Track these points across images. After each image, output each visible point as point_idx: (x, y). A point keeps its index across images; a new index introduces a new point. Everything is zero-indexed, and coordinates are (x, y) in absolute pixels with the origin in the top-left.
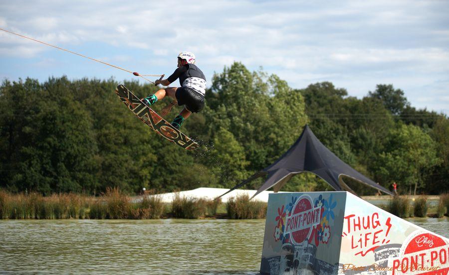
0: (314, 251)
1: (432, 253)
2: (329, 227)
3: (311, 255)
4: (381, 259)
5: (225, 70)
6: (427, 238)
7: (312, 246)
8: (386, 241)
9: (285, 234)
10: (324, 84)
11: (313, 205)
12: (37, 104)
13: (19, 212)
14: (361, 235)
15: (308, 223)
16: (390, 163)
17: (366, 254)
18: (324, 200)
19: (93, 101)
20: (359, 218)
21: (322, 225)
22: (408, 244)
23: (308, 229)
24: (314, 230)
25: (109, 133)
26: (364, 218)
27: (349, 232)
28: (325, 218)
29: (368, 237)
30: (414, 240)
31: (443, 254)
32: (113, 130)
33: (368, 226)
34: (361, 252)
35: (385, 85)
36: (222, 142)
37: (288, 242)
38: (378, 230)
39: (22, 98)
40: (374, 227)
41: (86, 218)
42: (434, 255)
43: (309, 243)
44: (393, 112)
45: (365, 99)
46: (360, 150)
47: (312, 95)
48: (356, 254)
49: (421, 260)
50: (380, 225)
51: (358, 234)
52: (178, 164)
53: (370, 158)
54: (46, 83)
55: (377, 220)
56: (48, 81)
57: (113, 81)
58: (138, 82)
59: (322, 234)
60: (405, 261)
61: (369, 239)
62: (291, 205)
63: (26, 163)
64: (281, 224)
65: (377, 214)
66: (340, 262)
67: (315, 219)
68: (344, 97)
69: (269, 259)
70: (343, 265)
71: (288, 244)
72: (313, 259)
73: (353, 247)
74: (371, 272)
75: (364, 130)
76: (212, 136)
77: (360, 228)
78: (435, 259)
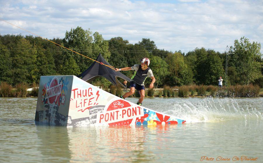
0: (57, 108)
1: (123, 111)
2: (65, 95)
3: (56, 110)
4: (93, 114)
5: (71, 30)
6: (120, 102)
7: (57, 106)
8: (96, 103)
9: (46, 99)
10: (118, 38)
11: (58, 82)
14: (81, 100)
15: (56, 93)
17: (84, 110)
18: (63, 80)
19: (12, 45)
20: (80, 90)
21: (62, 94)
22: (109, 106)
23: (56, 96)
24: (58, 97)
25: (18, 59)
26: (83, 91)
27: (75, 98)
28: (63, 90)
29: (86, 101)
30: (112, 103)
31: (129, 111)
33: (86, 95)
34: (82, 110)
35: (146, 39)
38: (92, 98)
40: (89, 96)
42: (124, 112)
43: (56, 104)
44: (149, 51)
45: (136, 44)
47: (112, 43)
48: (78, 111)
49: (116, 115)
50: (93, 95)
51: (79, 100)
55: (91, 92)
57: (21, 36)
58: (32, 36)
59: (62, 99)
60: (107, 115)
61: (86, 102)
62: (49, 83)
64: (44, 93)
65: (91, 88)
66: (69, 115)
67: (59, 90)
68: (127, 44)
69: (39, 112)
70: (70, 117)
71: (47, 104)
72: (57, 113)
73: (77, 107)
74: (87, 121)
75: (135, 59)
76: (65, 61)
77: (81, 96)
78: (124, 114)
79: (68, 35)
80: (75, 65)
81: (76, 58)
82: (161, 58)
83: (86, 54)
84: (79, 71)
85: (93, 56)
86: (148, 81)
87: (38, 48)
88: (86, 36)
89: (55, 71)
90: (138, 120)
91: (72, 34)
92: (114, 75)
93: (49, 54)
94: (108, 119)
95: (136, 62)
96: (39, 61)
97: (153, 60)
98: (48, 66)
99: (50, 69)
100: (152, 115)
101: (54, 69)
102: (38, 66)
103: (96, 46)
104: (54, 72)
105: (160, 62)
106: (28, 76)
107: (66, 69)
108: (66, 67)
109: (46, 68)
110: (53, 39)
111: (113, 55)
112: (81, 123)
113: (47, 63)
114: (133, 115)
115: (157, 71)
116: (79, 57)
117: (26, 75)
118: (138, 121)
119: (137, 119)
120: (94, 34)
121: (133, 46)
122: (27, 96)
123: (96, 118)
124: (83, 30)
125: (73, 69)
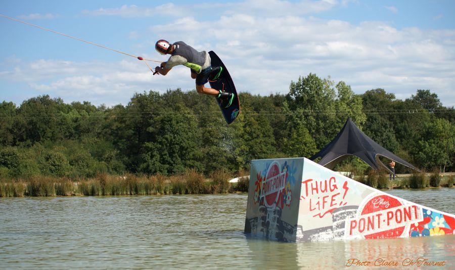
0: (279, 213)
1: (388, 213)
2: (291, 191)
3: (277, 216)
4: (339, 220)
5: (300, 80)
6: (383, 200)
7: (279, 209)
8: (343, 203)
9: (261, 197)
10: (377, 90)
11: (280, 170)
12: (157, 110)
13: (117, 189)
14: (319, 198)
15: (276, 188)
16: (426, 149)
17: (323, 215)
18: (288, 166)
19: (201, 107)
20: (316, 182)
21: (286, 189)
22: (364, 205)
23: (276, 193)
25: (212, 130)
26: (321, 183)
27: (307, 195)
28: (288, 182)
29: (326, 199)
30: (370, 202)
31: (399, 214)
32: (214, 128)
33: (326, 189)
34: (319, 214)
35: (424, 90)
36: (299, 136)
37: (262, 205)
38: (336, 193)
39: (147, 106)
40: (332, 191)
41: (170, 194)
42: (390, 215)
43: (277, 206)
44: (429, 111)
45: (407, 100)
46: (403, 139)
47: (368, 98)
48: (314, 216)
49: (377, 220)
50: (337, 188)
51: (315, 197)
52: (264, 153)
53: (411, 145)
54: (165, 94)
55: (335, 184)
56: (166, 92)
59: (286, 198)
60: (362, 222)
61: (326, 202)
62: (265, 170)
63: (149, 155)
64: (259, 188)
65: (334, 178)
66: (299, 224)
67: (282, 183)
68: (393, 100)
69: (250, 220)
70: (301, 227)
71: (263, 206)
72: (279, 221)
73: (311, 210)
74: (329, 232)
75: (407, 124)
76: (290, 131)
77: (317, 192)
78: (391, 218)
79: (295, 87)
80: (308, 138)
81: (308, 125)
82: (450, 121)
83: (325, 119)
84: (315, 147)
85: (338, 122)
86: (429, 160)
87: (245, 110)
88: (325, 89)
89: (275, 149)
90: (413, 228)
91: (301, 85)
92: (374, 153)
93: (264, 121)
94: (364, 228)
95: (408, 129)
96: (248, 133)
97: (436, 126)
98: (263, 140)
99: (266, 146)
100: (437, 218)
101: (273, 145)
102: (246, 141)
103: (341, 104)
104: (273, 150)
105: (448, 128)
106: (230, 158)
107: (293, 145)
108: (293, 142)
109: (260, 143)
110: (270, 96)
111: (370, 119)
112: (319, 236)
113: (261, 135)
114: (405, 220)
115: (444, 144)
116: (314, 124)
117: (226, 157)
118: (413, 230)
119: (413, 226)
120: (337, 86)
121: (402, 103)
122: (230, 192)
123: (344, 227)
124: (320, 80)
125: (305, 144)
